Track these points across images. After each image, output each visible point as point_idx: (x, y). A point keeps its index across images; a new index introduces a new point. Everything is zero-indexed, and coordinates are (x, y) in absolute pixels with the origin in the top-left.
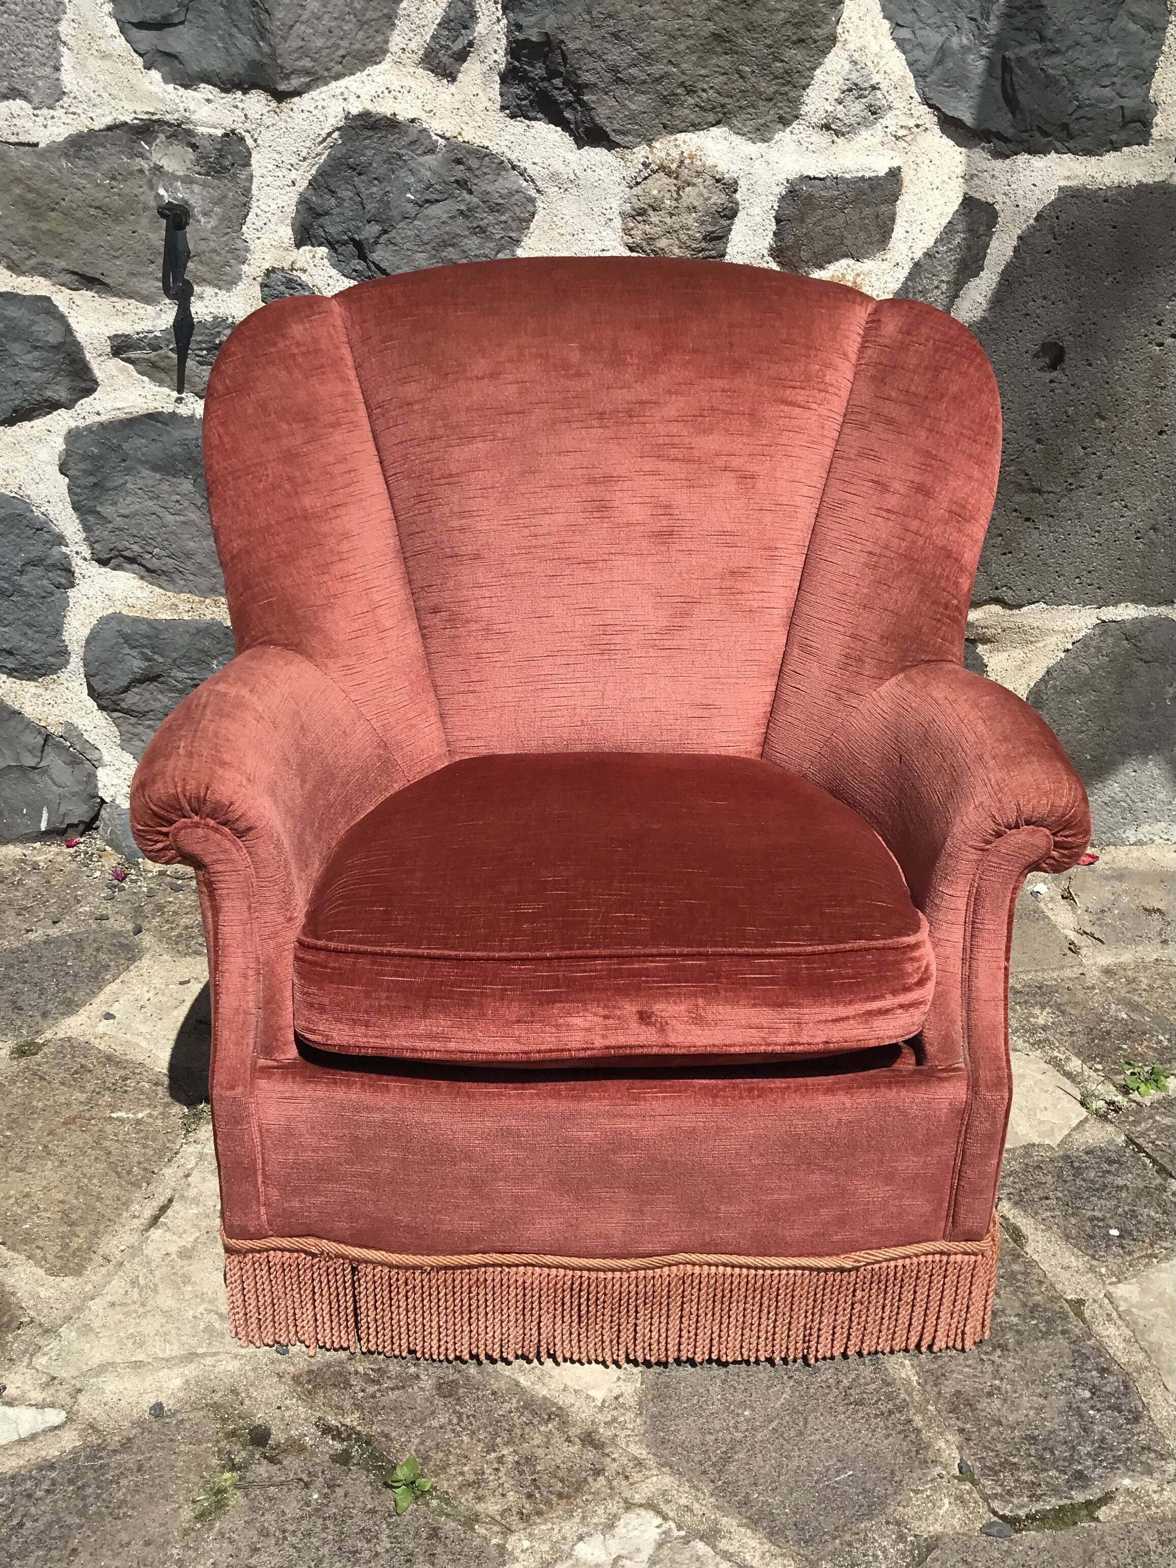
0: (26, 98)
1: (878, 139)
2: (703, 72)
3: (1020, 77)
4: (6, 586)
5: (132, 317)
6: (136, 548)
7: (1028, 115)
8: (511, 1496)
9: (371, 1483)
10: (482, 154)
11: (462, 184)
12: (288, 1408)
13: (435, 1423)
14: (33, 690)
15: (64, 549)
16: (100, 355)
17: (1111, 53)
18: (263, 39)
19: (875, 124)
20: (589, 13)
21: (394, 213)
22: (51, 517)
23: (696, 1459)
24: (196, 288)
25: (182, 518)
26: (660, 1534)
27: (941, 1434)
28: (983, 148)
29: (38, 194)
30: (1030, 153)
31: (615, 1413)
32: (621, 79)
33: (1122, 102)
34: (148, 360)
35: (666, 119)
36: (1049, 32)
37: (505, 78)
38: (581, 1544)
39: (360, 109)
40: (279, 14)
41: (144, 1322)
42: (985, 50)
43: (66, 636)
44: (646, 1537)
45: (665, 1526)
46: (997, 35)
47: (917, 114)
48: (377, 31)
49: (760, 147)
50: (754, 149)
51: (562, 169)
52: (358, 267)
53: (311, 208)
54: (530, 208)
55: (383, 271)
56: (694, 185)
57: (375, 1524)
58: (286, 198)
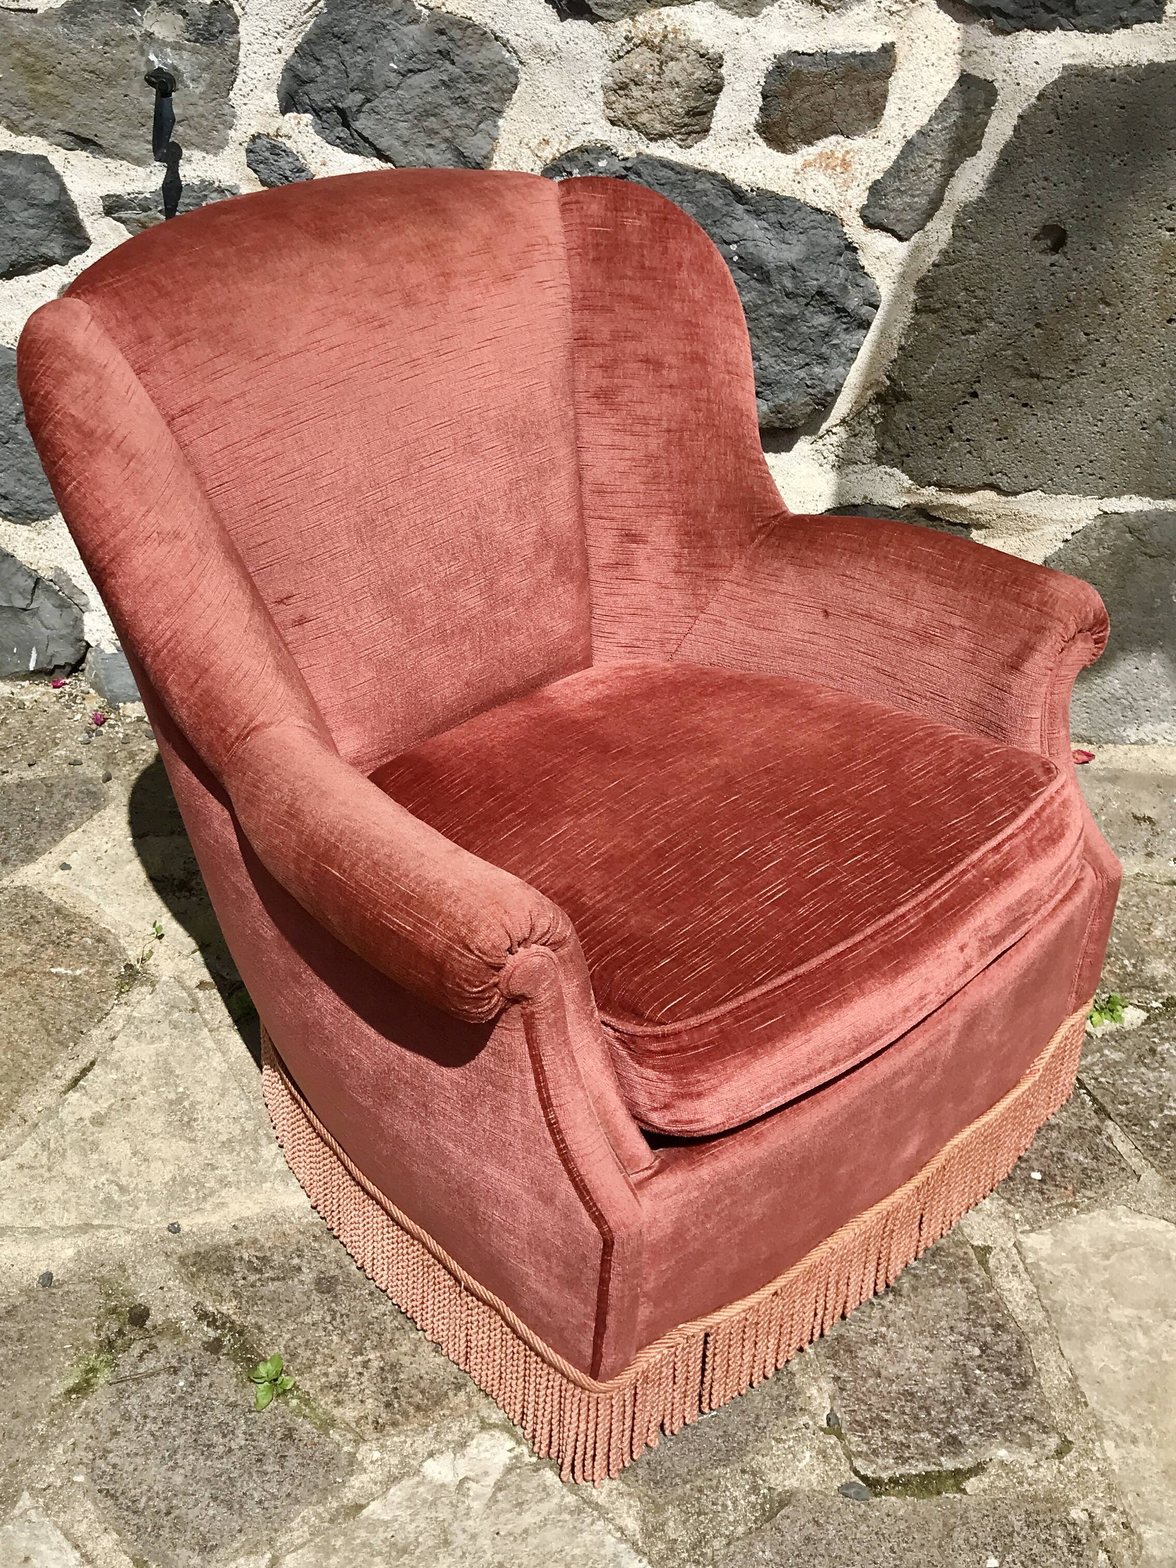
1: (871, 14)
5: (123, 178)
8: (370, 1404)
9: (237, 1376)
10: (466, 25)
11: (444, 54)
12: (170, 1290)
13: (308, 1319)
14: (26, 534)
16: (93, 214)
21: (378, 82)
24: (184, 151)
26: (511, 1459)
27: (816, 1380)
28: (982, 24)
29: (36, 58)
30: (1033, 30)
34: (139, 219)
38: (430, 1461)
41: (47, 1188)
44: (496, 1461)
45: (518, 1451)
49: (748, 21)
50: (740, 24)
51: (545, 41)
52: (342, 135)
53: (296, 76)
54: (512, 79)
55: (366, 140)
56: (677, 59)
57: (234, 1419)
58: (272, 65)
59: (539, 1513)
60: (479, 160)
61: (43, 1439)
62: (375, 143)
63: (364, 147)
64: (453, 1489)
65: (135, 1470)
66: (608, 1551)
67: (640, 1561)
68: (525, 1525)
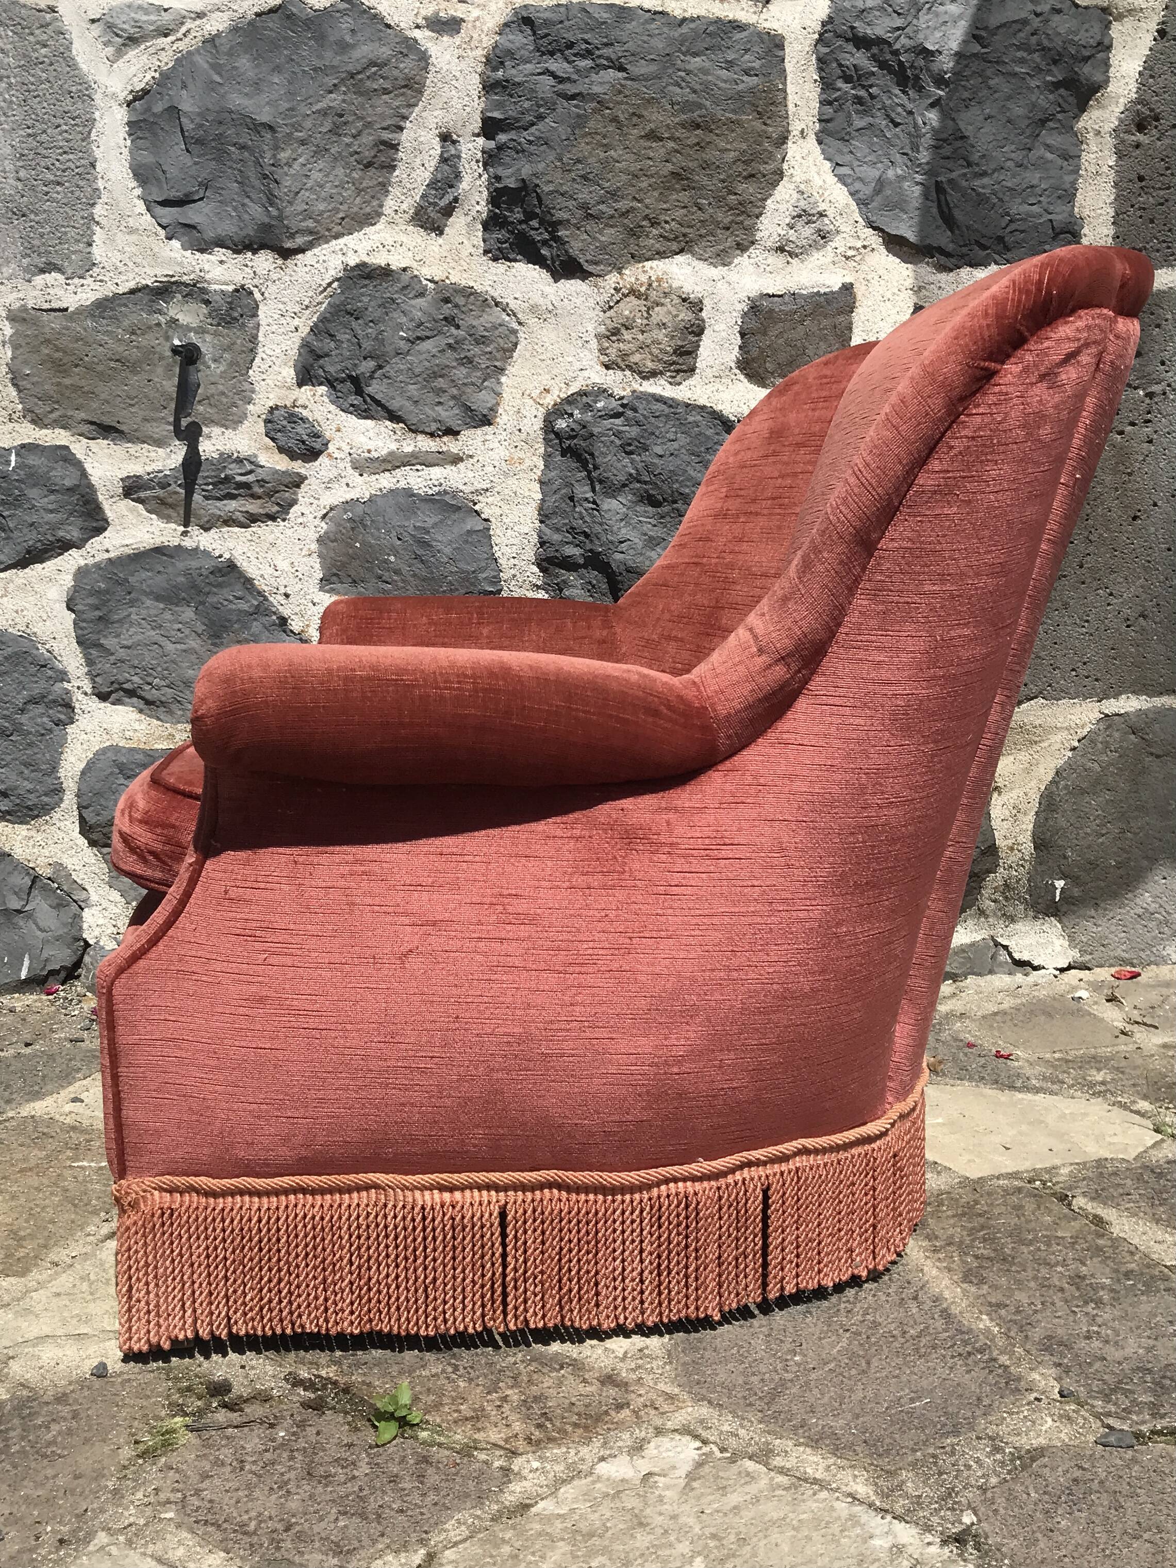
0: (60, 270)
1: (829, 259)
2: (665, 206)
3: (953, 197)
4: (7, 724)
5: (143, 459)
6: (136, 679)
7: (964, 229)
8: (517, 1427)
9: (349, 1424)
10: (468, 293)
11: (450, 320)
12: (253, 1368)
14: (25, 833)
15: (66, 685)
16: (112, 497)
17: (1033, 177)
18: (271, 205)
19: (825, 247)
20: (561, 160)
21: (389, 349)
22: (55, 653)
23: (739, 1395)
24: (204, 429)
25: (183, 647)
26: (699, 1456)
28: (928, 263)
29: (65, 352)
30: (971, 266)
31: (640, 1362)
32: (591, 215)
33: (1050, 217)
34: (157, 497)
35: (633, 248)
36: (975, 157)
37: (486, 226)
38: (603, 1464)
39: (358, 261)
40: (287, 182)
42: (919, 178)
43: (62, 773)
44: (682, 1458)
45: (706, 1449)
46: (928, 163)
47: (863, 236)
48: (373, 197)
49: (721, 271)
50: (716, 272)
51: (541, 301)
52: (355, 402)
53: (312, 351)
54: (513, 339)
55: (378, 403)
56: (662, 305)
57: (353, 1454)
58: (289, 343)
59: (747, 1493)
60: (485, 412)
61: (116, 1492)
62: (387, 404)
63: (377, 411)
64: (638, 1482)
65: (238, 1502)
66: (844, 1514)
67: (882, 1518)
68: (733, 1504)
